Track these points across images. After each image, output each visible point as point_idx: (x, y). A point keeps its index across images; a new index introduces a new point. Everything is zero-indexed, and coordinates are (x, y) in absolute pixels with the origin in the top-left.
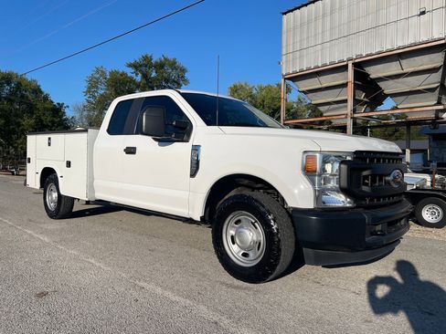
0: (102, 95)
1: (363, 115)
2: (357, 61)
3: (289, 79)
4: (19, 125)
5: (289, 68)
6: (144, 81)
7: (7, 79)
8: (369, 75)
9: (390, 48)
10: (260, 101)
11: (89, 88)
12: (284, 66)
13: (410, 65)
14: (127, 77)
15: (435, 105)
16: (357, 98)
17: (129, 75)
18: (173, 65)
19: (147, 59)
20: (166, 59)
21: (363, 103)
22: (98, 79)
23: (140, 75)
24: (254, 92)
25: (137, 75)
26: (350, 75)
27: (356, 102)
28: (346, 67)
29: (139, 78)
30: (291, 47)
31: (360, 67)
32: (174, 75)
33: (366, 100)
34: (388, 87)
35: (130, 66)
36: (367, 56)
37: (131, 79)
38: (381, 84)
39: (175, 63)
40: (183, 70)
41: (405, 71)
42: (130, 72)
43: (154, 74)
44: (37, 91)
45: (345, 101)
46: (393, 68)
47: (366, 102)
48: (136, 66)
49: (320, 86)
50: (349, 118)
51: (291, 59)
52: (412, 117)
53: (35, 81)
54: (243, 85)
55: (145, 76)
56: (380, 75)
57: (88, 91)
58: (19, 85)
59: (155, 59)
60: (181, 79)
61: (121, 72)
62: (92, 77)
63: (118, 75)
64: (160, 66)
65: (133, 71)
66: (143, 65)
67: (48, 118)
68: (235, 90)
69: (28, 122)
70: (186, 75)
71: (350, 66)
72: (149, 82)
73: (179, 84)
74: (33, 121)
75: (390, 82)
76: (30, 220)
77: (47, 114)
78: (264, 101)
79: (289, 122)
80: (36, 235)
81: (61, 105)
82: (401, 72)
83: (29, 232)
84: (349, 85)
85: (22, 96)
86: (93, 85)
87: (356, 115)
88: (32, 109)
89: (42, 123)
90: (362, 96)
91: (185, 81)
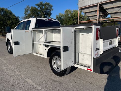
0: (29, 14)
1: (102, 20)
2: (100, 3)
3: (80, 9)
4: (7, 23)
5: (80, 6)
6: (41, 10)
7: (2, 10)
8: (104, 8)
10: (73, 15)
11: (25, 12)
16: (100, 14)
17: (36, 8)
19: (41, 3)
20: (46, 3)
22: (27, 9)
24: (72, 12)
26: (98, 8)
27: (100, 16)
28: (97, 6)
29: (39, 9)
31: (101, 5)
32: (49, 8)
33: (103, 15)
35: (36, 5)
36: (103, 2)
38: (107, 10)
39: (49, 4)
40: (52, 6)
42: (36, 7)
43: (43, 8)
44: (11, 13)
45: (97, 16)
46: (110, 6)
47: (103, 16)
48: (38, 5)
49: (89, 11)
50: (97, 21)
51: (81, 3)
53: (10, 10)
54: (69, 10)
55: (41, 8)
56: (107, 8)
58: (6, 11)
59: (44, 3)
60: (51, 9)
61: (34, 7)
62: (26, 9)
63: (33, 8)
64: (45, 5)
65: (37, 7)
66: (40, 5)
67: (14, 21)
68: (66, 12)
69: (9, 22)
70: (52, 7)
71: (98, 5)
72: (42, 10)
73: (50, 10)
74: (10, 22)
75: (110, 10)
76: (3, 55)
77: (14, 20)
78: (75, 15)
79: (80, 22)
80: (3, 60)
81: (18, 17)
82: (113, 7)
83: (1, 59)
84: (98, 11)
85: (7, 15)
86: (26, 11)
87: (99, 20)
88: (10, 18)
89: (13, 22)
90: (101, 14)
91: (52, 9)
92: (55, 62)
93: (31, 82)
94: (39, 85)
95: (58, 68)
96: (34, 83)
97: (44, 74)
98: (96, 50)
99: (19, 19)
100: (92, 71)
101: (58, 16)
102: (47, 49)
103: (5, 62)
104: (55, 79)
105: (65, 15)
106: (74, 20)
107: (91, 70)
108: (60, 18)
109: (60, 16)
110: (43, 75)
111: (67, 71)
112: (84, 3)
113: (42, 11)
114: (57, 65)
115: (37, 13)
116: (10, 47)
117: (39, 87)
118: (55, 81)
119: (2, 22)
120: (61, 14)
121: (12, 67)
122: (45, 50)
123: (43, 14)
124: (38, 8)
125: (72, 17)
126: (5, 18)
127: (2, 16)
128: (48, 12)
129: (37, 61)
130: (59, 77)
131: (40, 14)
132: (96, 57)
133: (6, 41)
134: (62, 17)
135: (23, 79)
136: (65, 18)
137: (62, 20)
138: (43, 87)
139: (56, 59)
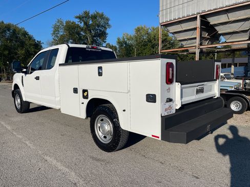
0: (61, 35)
1: (207, 46)
2: (202, 14)
4: (16, 54)
5: (164, 19)
6: (85, 27)
7: (8, 27)
8: (209, 23)
9: (221, 6)
10: (152, 36)
11: (54, 31)
12: (161, 18)
13: (233, 16)
14: (75, 24)
15: (247, 40)
16: (203, 36)
17: (77, 23)
18: (102, 16)
19: (86, 13)
20: (97, 13)
21: (206, 39)
22: (59, 26)
23: (83, 23)
24: (150, 31)
25: (81, 23)
26: (198, 23)
27: (202, 38)
28: (195, 18)
29: (82, 25)
30: (165, 6)
31: (204, 18)
32: (102, 22)
33: (208, 37)
34: (220, 30)
35: (77, 17)
36: (208, 11)
37: (78, 25)
38: (217, 28)
39: (103, 15)
40: (108, 20)
41: (230, 20)
42: (77, 21)
43: (91, 22)
44: (25, 34)
45: (195, 38)
46: (223, 18)
47: (208, 38)
48: (80, 18)
49: (181, 30)
50: (197, 49)
51: (165, 13)
52: (234, 47)
53: (23, 28)
54: (143, 27)
55: (86, 23)
56: (216, 22)
57: (54, 33)
58: (14, 31)
59: (92, 13)
60: (106, 25)
61: (72, 21)
62: (56, 25)
63: (70, 24)
64: (94, 17)
65: (79, 21)
66: (84, 17)
67: (32, 49)
68: (138, 30)
69: (21, 52)
70: (109, 22)
71: (198, 17)
72: (88, 27)
73: (105, 28)
74: (24, 51)
75: (221, 27)
76: (6, 115)
77: (32, 47)
78: (155, 36)
79: (162, 51)
80: (5, 125)
81: (39, 42)
82: (228, 20)
83: (2, 123)
84: (198, 29)
85: (17, 37)
86: (56, 30)
87: (201, 47)
88: (22, 44)
89: (29, 52)
90: (206, 35)
91: (109, 26)
92: (99, 125)
93: (54, 162)
94: (68, 167)
95: (105, 137)
96: (59, 164)
97: (79, 148)
98: (167, 102)
99: (41, 46)
100: (160, 139)
101: (122, 40)
102: (86, 101)
103: (9, 128)
104: (99, 157)
105: (136, 37)
106: (153, 48)
107: (158, 137)
108: (126, 43)
109: (126, 40)
110: (78, 150)
111: (121, 141)
112: (170, 13)
113: (89, 30)
114: (103, 131)
115: (79, 34)
116: (19, 100)
117: (67, 170)
118: (98, 160)
119: (6, 52)
120: (128, 35)
121: (21, 137)
122: (83, 103)
123: (90, 36)
124: (79, 23)
125: (150, 41)
126: (13, 44)
127: (7, 39)
128: (100, 31)
129: (70, 126)
130: (106, 153)
131: (84, 36)
132: (166, 114)
133: (13, 89)
134: (129, 42)
135: (40, 156)
136: (135, 43)
137: (130, 46)
138: (75, 170)
139: (102, 120)
